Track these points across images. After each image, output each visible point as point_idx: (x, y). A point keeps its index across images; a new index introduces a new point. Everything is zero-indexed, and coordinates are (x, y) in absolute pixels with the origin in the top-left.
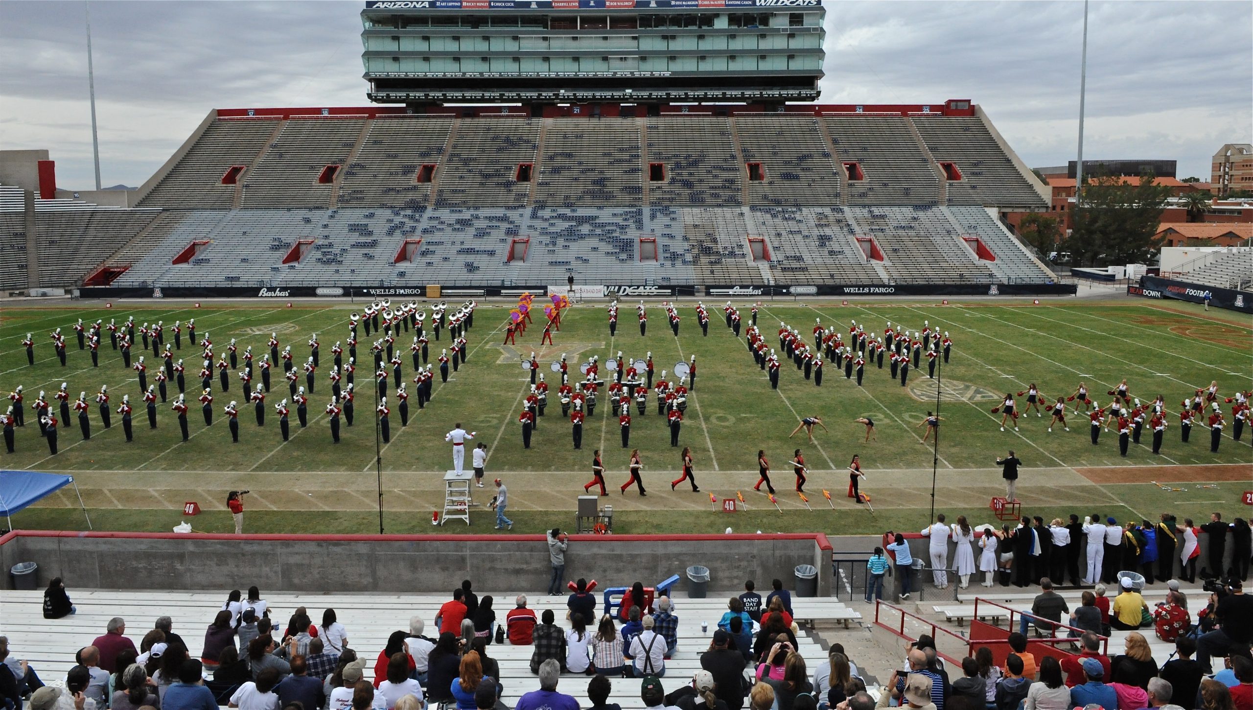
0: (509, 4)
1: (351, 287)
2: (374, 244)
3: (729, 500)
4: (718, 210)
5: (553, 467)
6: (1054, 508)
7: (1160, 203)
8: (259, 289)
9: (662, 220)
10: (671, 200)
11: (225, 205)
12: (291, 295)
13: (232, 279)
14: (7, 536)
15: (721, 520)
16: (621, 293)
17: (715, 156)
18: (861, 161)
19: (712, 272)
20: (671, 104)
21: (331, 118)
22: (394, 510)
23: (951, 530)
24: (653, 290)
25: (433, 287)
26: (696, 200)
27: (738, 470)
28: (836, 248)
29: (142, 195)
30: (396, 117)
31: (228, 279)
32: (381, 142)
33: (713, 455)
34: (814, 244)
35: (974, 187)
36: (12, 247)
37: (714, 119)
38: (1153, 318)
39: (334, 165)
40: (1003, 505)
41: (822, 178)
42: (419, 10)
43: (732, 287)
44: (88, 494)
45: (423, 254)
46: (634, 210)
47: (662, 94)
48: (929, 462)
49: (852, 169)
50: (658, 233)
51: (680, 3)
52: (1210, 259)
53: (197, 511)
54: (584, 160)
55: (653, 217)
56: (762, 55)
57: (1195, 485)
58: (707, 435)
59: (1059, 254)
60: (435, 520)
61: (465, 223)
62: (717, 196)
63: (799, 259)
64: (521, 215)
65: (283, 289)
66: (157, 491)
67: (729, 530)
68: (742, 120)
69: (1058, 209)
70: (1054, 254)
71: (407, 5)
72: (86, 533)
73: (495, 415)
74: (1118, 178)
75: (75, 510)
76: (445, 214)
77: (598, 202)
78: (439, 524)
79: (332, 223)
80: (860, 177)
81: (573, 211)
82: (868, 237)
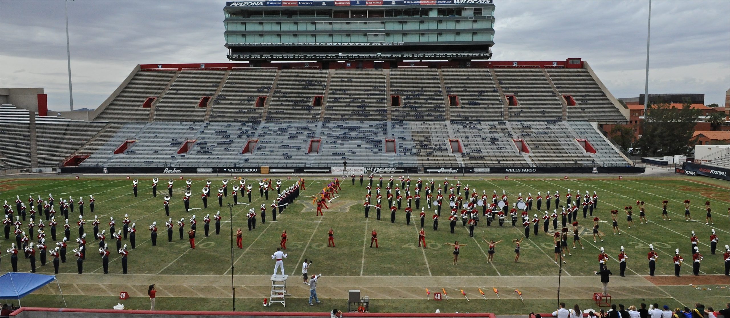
0: (309, 3)
1: (217, 168)
2: (230, 143)
3: (438, 293)
4: (432, 123)
5: (334, 273)
6: (631, 300)
7: (694, 119)
8: (164, 169)
9: (398, 129)
10: (404, 117)
11: (145, 120)
12: (182, 172)
13: (148, 163)
14: (18, 310)
15: (432, 305)
16: (374, 172)
17: (430, 91)
18: (516, 94)
19: (428, 159)
20: (404, 61)
21: (206, 70)
22: (241, 297)
23: (570, 312)
24: (393, 170)
25: (264, 168)
26: (418, 117)
27: (443, 275)
28: (501, 145)
29: (97, 114)
30: (244, 69)
31: (146, 162)
32: (235, 84)
33: (428, 266)
34: (488, 143)
35: (583, 110)
36: (23, 144)
37: (429, 70)
38: (691, 187)
39: (207, 97)
40: (600, 297)
41: (493, 105)
42: (257, 7)
43: (440, 168)
44: (65, 287)
45: (259, 148)
46: (382, 123)
47: (399, 55)
48: (556, 272)
49: (511, 99)
50: (396, 136)
51: (410, 2)
52: (725, 153)
53: (127, 297)
54: (353, 94)
55: (393, 127)
56: (458, 33)
57: (716, 286)
58: (424, 255)
59: (634, 149)
60: (265, 303)
61: (283, 130)
62: (430, 115)
63: (479, 152)
64: (316, 126)
65: (178, 169)
66: (104, 285)
67: (438, 311)
68: (445, 70)
69: (634, 122)
70: (631, 149)
71: (250, 4)
72: (63, 309)
73: (300, 243)
74: (670, 105)
75: (57, 296)
76: (272, 125)
77: (361, 119)
78: (267, 306)
79: (206, 130)
80: (516, 104)
81: (346, 123)
82: (520, 139)
